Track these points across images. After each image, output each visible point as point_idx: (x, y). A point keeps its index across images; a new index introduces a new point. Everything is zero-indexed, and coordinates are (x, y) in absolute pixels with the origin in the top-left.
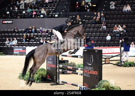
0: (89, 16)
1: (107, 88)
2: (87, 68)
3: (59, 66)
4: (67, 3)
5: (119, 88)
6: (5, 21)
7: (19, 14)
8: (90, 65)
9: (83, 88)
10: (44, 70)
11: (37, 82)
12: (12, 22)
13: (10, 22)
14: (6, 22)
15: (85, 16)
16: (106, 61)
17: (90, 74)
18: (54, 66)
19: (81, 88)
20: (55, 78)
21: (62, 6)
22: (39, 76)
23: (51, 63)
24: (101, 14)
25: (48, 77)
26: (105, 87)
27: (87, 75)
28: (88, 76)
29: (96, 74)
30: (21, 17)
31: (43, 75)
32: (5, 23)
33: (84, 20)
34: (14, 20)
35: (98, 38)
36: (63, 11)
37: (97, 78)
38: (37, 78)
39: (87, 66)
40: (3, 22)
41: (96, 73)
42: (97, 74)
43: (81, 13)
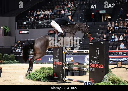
0: (104, 26)
1: (113, 81)
2: (92, 62)
3: (65, 63)
4: (82, 14)
5: (127, 81)
6: (21, 31)
7: (36, 25)
8: (96, 58)
9: (88, 83)
10: (51, 69)
11: (44, 81)
12: (29, 32)
13: (26, 32)
14: (23, 32)
15: (100, 26)
16: (118, 64)
17: (96, 68)
18: (60, 64)
19: (86, 83)
20: (61, 76)
21: (77, 16)
22: (45, 75)
23: (57, 60)
24: (115, 24)
25: (55, 75)
26: (111, 80)
27: (92, 70)
28: (94, 70)
29: (101, 68)
30: (37, 28)
31: (49, 74)
32: (21, 34)
33: (98, 30)
34: (30, 30)
35: (112, 46)
36: (78, 21)
37: (103, 72)
38: (43, 77)
39: (93, 60)
40: (19, 32)
41: (102, 66)
42: (103, 68)
43: (96, 23)
